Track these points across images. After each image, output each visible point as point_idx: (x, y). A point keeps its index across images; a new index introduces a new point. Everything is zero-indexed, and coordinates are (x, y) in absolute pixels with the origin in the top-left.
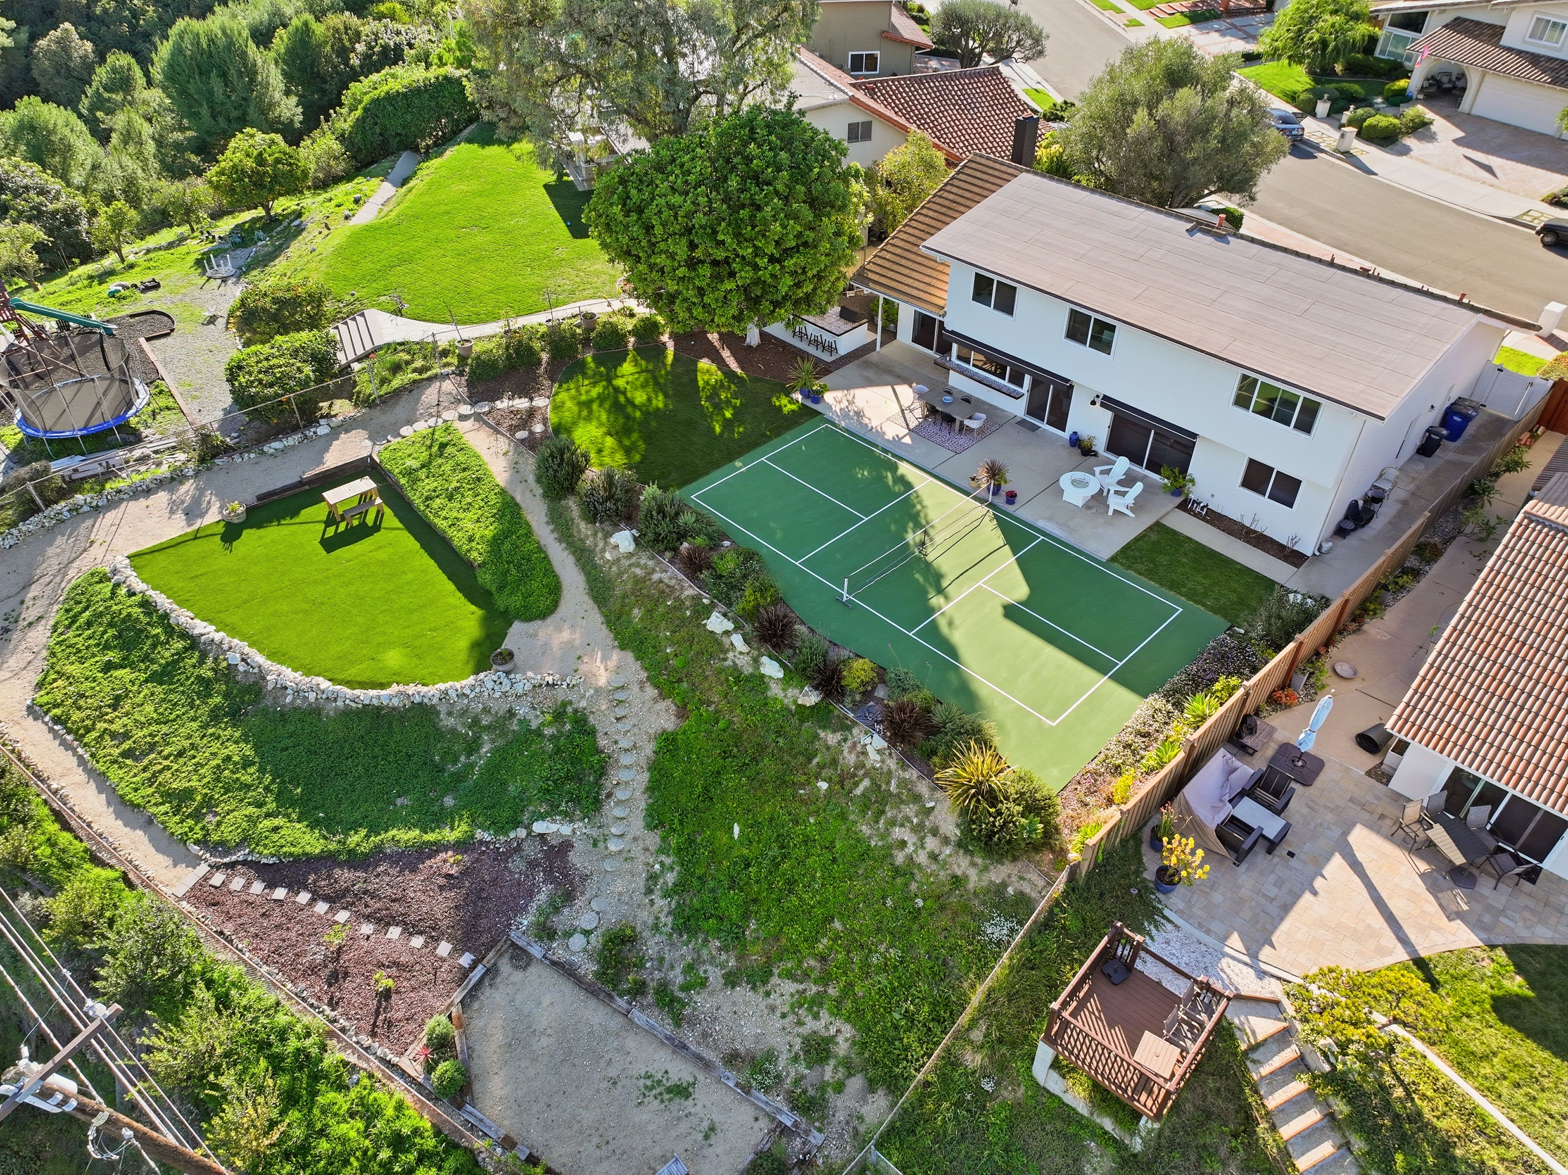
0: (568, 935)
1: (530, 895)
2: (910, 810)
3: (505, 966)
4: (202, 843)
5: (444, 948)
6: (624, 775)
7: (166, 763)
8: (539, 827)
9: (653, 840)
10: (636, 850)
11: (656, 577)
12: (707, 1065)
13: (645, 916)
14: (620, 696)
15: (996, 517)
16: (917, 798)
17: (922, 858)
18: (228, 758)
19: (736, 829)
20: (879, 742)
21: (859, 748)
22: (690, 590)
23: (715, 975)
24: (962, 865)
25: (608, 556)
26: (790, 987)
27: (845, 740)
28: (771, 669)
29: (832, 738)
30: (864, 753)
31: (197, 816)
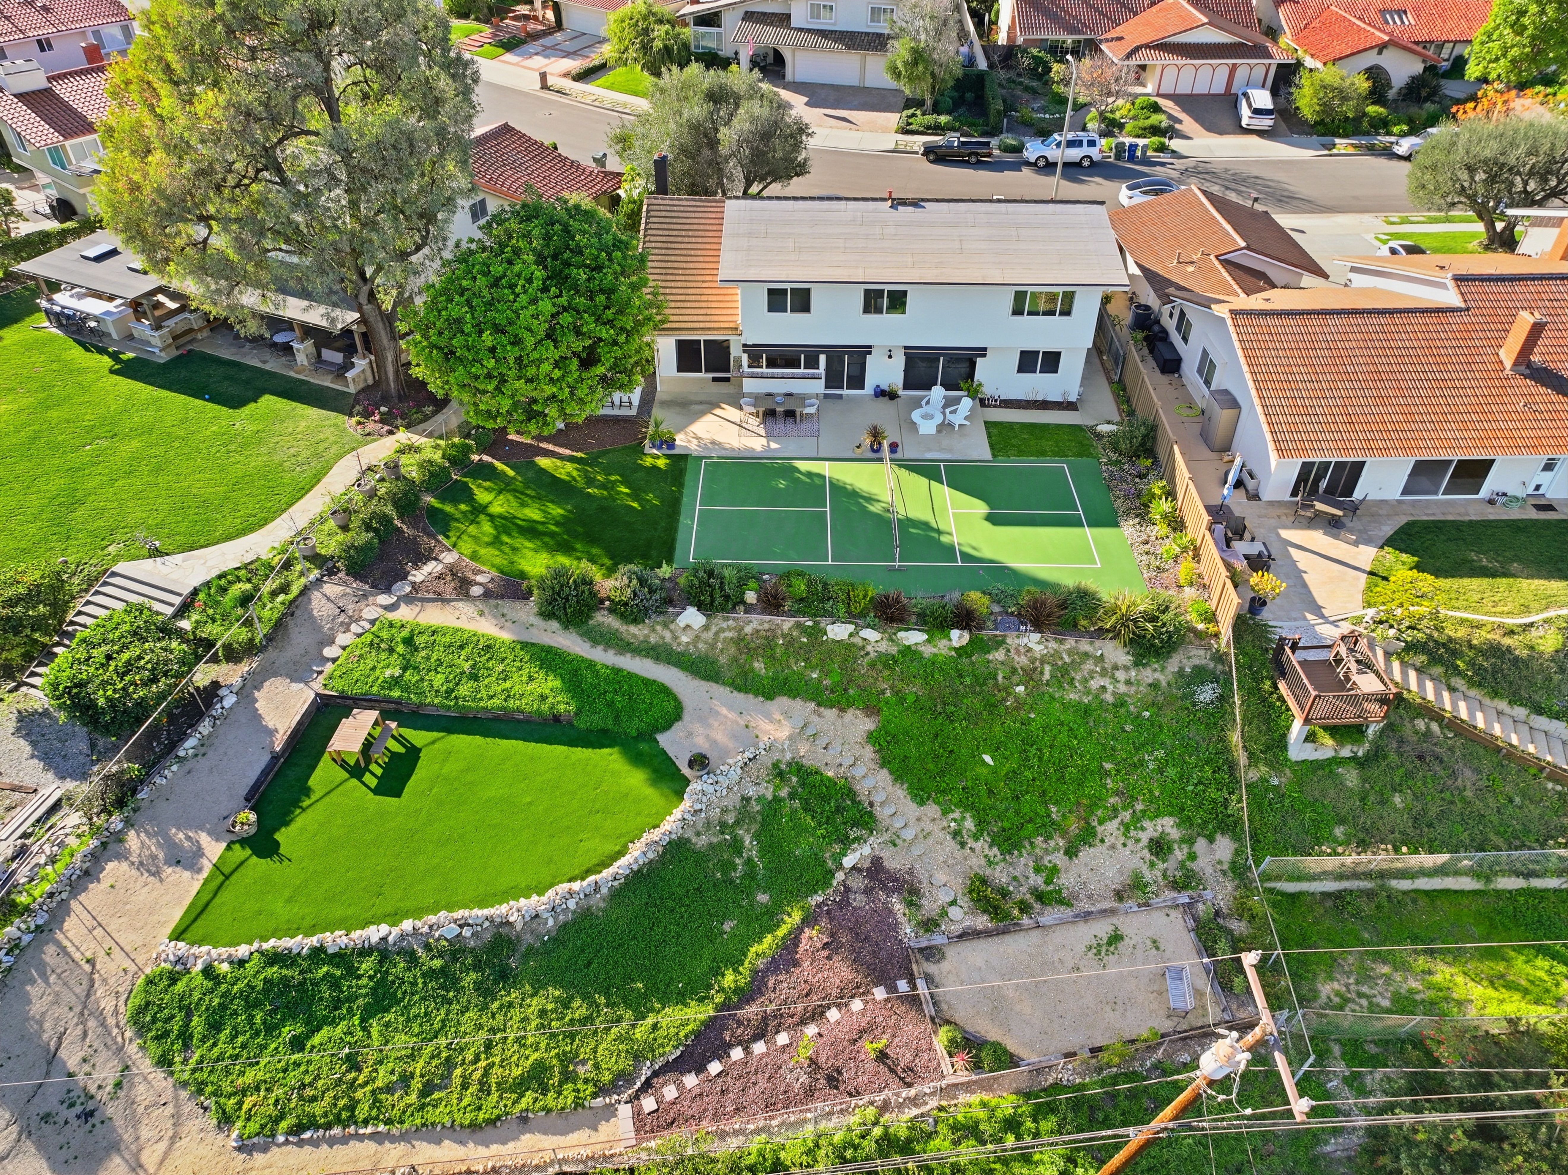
0: (944, 913)
1: (890, 912)
2: (1089, 666)
3: (931, 968)
4: (601, 1090)
5: (879, 993)
6: (868, 784)
7: (482, 1064)
8: (848, 861)
9: (932, 810)
10: (928, 826)
11: (748, 629)
12: (1113, 912)
13: (976, 863)
14: (810, 731)
15: (900, 466)
16: (1086, 655)
17: (1122, 688)
18: (543, 1013)
19: (987, 758)
20: (1036, 637)
21: (1022, 650)
22: (787, 624)
23: (1059, 859)
24: (1148, 675)
25: (685, 639)
26: (1112, 826)
27: (1008, 651)
28: (914, 638)
29: (999, 655)
30: (1029, 650)
31: (568, 1077)
